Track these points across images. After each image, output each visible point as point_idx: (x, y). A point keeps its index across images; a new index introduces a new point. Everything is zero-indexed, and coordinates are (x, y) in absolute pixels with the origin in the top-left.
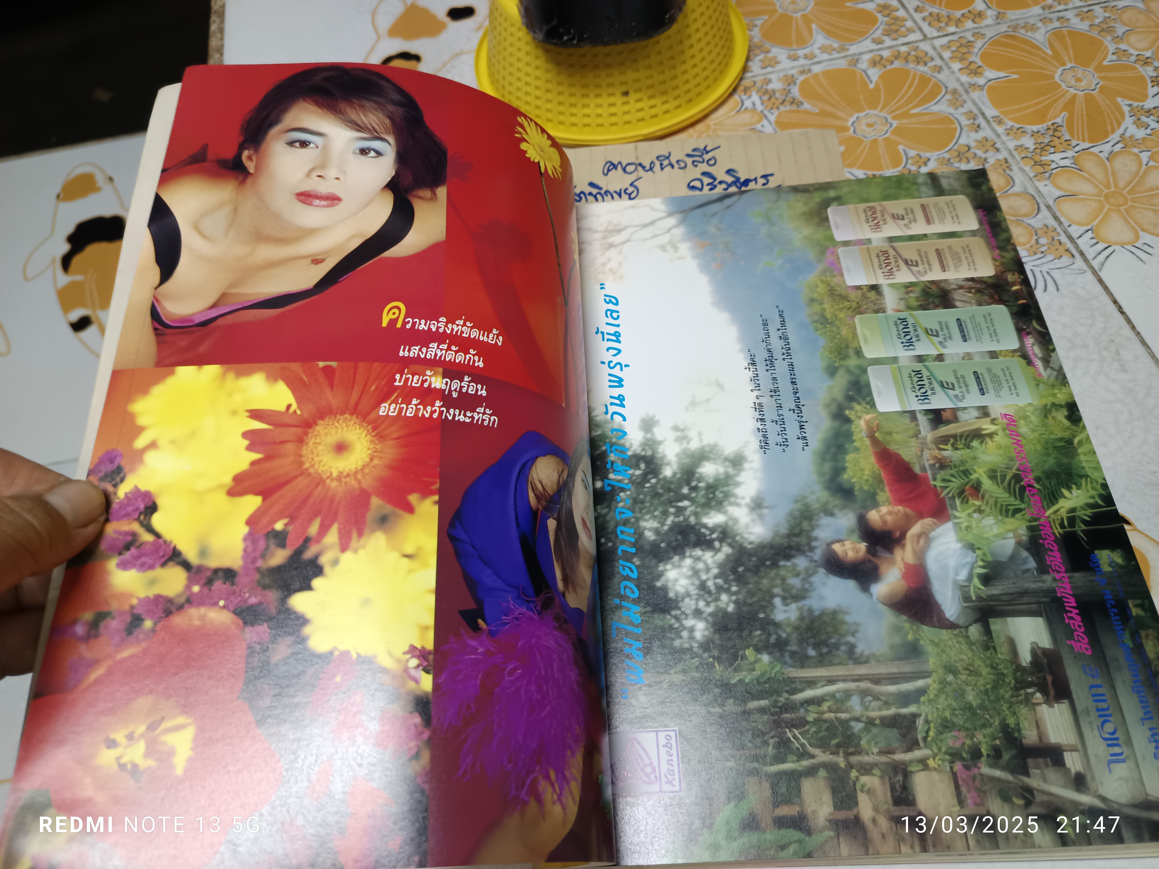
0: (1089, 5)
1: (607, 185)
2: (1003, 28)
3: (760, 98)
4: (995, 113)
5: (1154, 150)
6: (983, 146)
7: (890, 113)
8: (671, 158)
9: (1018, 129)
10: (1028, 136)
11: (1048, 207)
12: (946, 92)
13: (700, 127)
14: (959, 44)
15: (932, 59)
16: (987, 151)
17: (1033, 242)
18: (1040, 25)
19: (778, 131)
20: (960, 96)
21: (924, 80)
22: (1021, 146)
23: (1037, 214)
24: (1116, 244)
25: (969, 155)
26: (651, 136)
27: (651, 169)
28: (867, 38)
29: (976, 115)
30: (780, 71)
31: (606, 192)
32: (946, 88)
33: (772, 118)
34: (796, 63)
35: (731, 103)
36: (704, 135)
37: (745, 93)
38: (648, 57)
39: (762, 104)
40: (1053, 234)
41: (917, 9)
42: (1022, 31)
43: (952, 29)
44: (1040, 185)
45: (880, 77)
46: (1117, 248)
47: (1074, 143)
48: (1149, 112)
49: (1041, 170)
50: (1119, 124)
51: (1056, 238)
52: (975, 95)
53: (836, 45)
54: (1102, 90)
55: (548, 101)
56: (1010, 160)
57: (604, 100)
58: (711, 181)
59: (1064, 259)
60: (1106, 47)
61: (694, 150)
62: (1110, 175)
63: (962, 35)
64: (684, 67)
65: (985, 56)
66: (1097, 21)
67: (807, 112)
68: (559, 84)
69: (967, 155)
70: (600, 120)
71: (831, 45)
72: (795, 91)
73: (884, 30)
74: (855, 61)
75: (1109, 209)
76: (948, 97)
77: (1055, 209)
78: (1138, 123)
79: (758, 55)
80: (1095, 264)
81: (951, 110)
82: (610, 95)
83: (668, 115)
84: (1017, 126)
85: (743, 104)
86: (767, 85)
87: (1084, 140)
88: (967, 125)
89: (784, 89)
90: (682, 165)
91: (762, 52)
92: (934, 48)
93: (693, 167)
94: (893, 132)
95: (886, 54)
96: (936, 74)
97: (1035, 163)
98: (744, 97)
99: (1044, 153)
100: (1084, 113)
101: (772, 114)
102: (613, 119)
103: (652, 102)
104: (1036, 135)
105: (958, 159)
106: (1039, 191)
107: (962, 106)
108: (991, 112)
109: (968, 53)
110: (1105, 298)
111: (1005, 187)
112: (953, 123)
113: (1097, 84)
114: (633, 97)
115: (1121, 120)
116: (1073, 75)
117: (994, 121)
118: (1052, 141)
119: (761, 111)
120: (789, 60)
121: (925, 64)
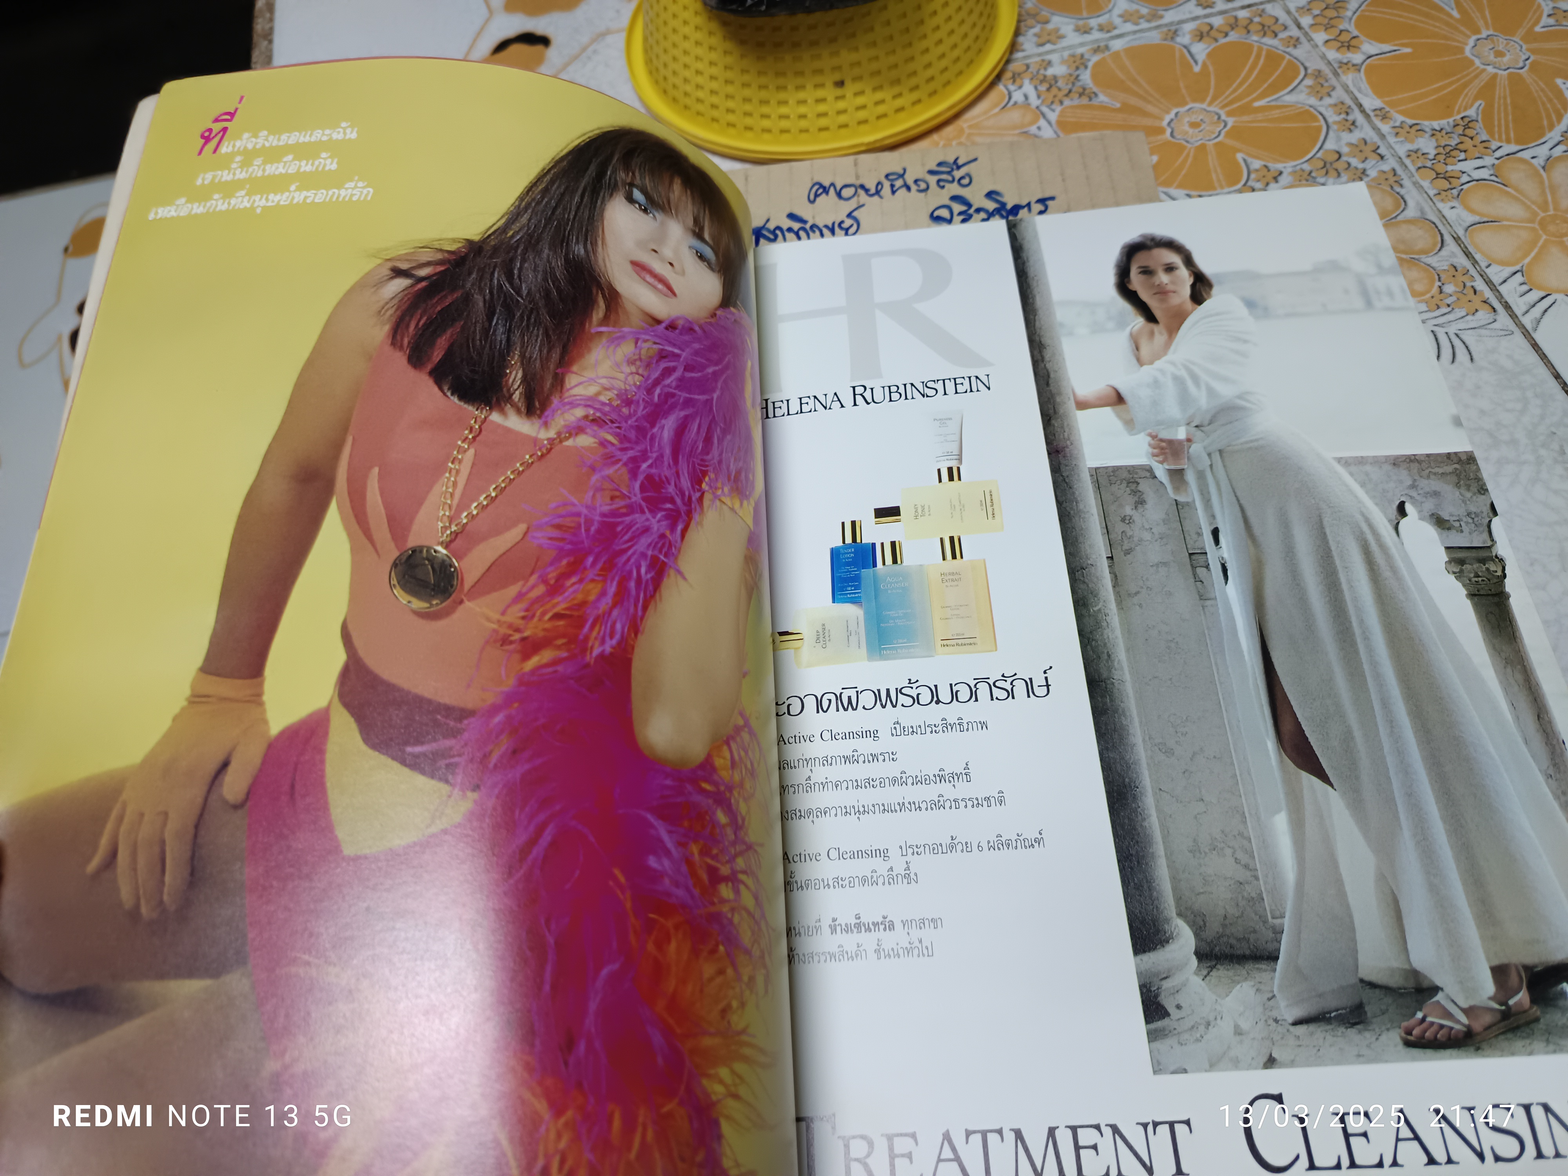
1: (814, 218)
3: (1036, 88)
4: (1378, 103)
6: (1361, 151)
7: (1223, 107)
8: (906, 176)
9: (1411, 126)
10: (1427, 135)
11: (1457, 239)
12: (1305, 76)
13: (949, 130)
14: (1324, 6)
15: (1286, 28)
16: (1366, 159)
17: (1435, 290)
19: (1061, 135)
20: (1327, 81)
21: (1273, 58)
22: (1416, 152)
23: (1440, 250)
24: (1558, 291)
25: (1340, 165)
26: (878, 145)
27: (878, 192)
29: (1349, 107)
30: (1064, 49)
31: (812, 227)
32: (1306, 69)
33: (1053, 116)
34: (1088, 38)
35: (993, 96)
36: (954, 143)
37: (1014, 82)
38: (872, 29)
39: (1039, 97)
40: (1465, 279)
44: (1444, 208)
45: (1209, 55)
46: (1559, 297)
47: (1494, 145)
49: (1445, 184)
50: (1560, 117)
51: (1469, 284)
52: (1348, 78)
53: (1144, 11)
54: (1534, 68)
55: (728, 97)
56: (1400, 171)
57: (809, 94)
58: (964, 208)
59: (1480, 314)
60: (1539, 6)
61: (940, 164)
62: (1548, 191)
64: (924, 44)
67: (1103, 108)
68: (744, 71)
69: (1336, 165)
70: (803, 124)
71: (1137, 11)
74: (1173, 33)
75: (1546, 240)
76: (1308, 82)
77: (1467, 241)
79: (1032, 27)
80: (1527, 321)
81: (1313, 101)
82: (817, 86)
83: (902, 115)
84: (1410, 122)
85: (1010, 98)
86: (1045, 69)
87: (1508, 141)
88: (1335, 123)
89: (1071, 75)
90: (923, 186)
91: (1038, 22)
92: (1288, 12)
93: (938, 189)
94: (1228, 134)
95: (1217, 21)
96: (1290, 50)
97: (1438, 175)
98: (1012, 88)
99: (1449, 160)
100: (1509, 101)
101: (1053, 110)
102: (823, 122)
103: (879, 96)
104: (1438, 134)
105: (1324, 171)
106: (1444, 216)
107: (1329, 95)
108: (1370, 102)
109: (1339, 17)
110: (1543, 372)
111: (1393, 212)
112: (1317, 120)
113: (1527, 59)
114: (850, 88)
115: (1562, 111)
116: (1491, 47)
117: (1376, 116)
118: (1462, 143)
119: (1037, 107)
120: (1077, 34)
121: (1275, 35)
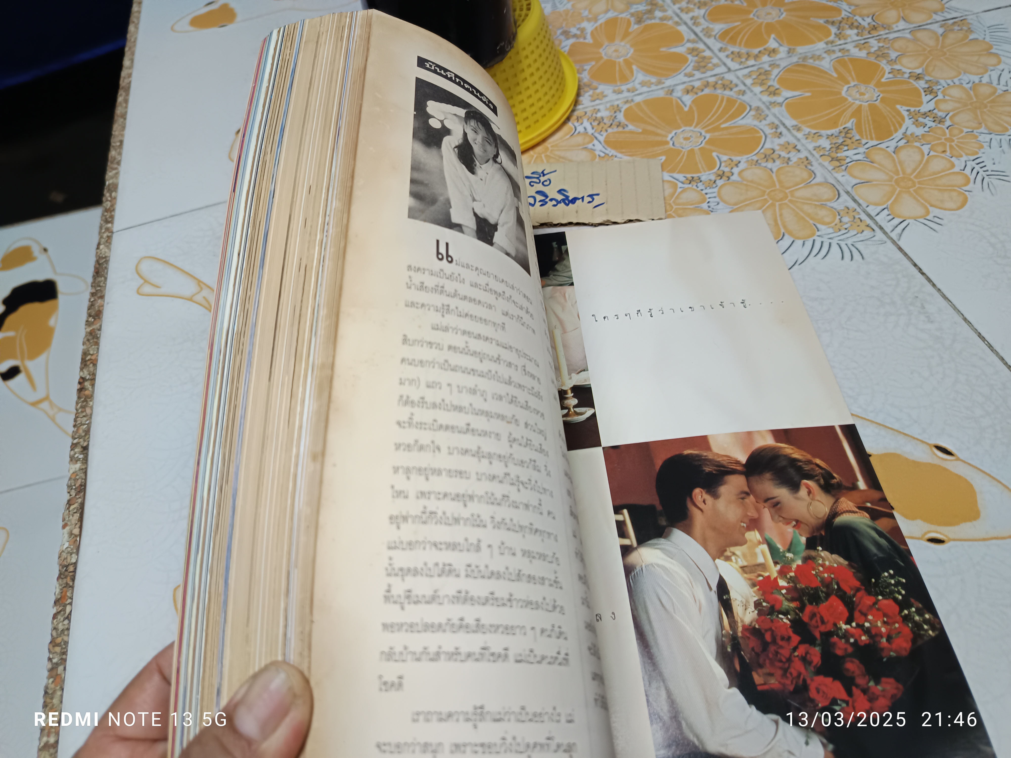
0: (865, 39)
2: (795, 59)
3: (591, 124)
4: (794, 122)
5: (933, 143)
6: (786, 148)
7: (703, 128)
9: (815, 134)
10: (824, 138)
11: (847, 193)
12: (750, 110)
13: (539, 149)
14: (758, 74)
15: (736, 85)
16: (789, 152)
17: (837, 221)
18: (825, 55)
19: (607, 148)
20: (763, 112)
21: (731, 102)
22: (819, 146)
23: (838, 199)
24: (910, 218)
25: (775, 156)
28: (680, 73)
29: (777, 125)
30: (607, 102)
32: (750, 106)
33: (602, 139)
34: (620, 96)
35: (565, 129)
36: (543, 156)
37: (578, 121)
39: (593, 128)
40: (854, 214)
41: (721, 50)
42: (811, 61)
43: (751, 62)
44: (839, 176)
45: (693, 101)
46: (911, 221)
47: (864, 141)
48: (925, 115)
49: (837, 164)
50: (901, 126)
51: (857, 217)
52: (776, 110)
54: (883, 100)
56: (810, 158)
59: (865, 233)
60: (883, 68)
62: (898, 165)
63: (760, 66)
64: (520, 97)
65: (782, 81)
66: (873, 50)
67: (631, 132)
69: (772, 156)
71: (649, 81)
73: (693, 66)
74: (671, 91)
75: (900, 191)
76: (752, 113)
77: (853, 193)
78: (917, 123)
79: (587, 92)
80: (894, 235)
81: (756, 123)
84: (814, 131)
85: (576, 130)
86: (596, 113)
87: (872, 139)
88: (770, 134)
89: (611, 116)
91: (591, 89)
92: (738, 78)
94: (707, 143)
95: (697, 84)
96: (741, 97)
97: (833, 159)
98: (576, 124)
99: (839, 151)
100: (870, 118)
101: (602, 135)
104: (831, 138)
105: (765, 159)
106: (838, 181)
107: (765, 119)
109: (766, 79)
111: (809, 180)
112: (758, 132)
113: (879, 96)
115: (902, 122)
116: (857, 90)
117: (794, 129)
118: (844, 141)
119: (592, 134)
120: (614, 94)
121: (731, 89)
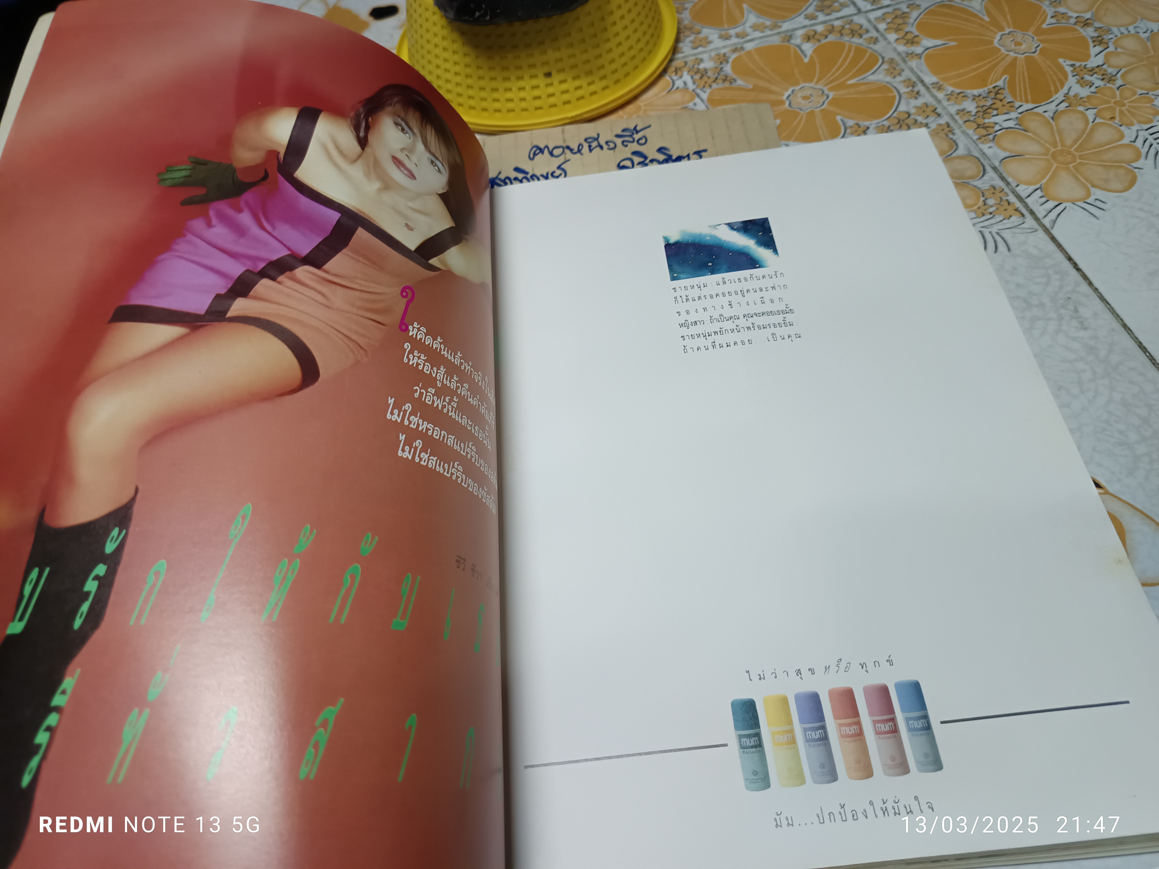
1: (533, 170)
3: (692, 77)
4: (934, 79)
5: (1099, 107)
6: (924, 112)
7: (826, 85)
8: (600, 139)
9: (958, 94)
10: (970, 100)
11: (994, 168)
12: (883, 63)
13: (630, 108)
14: (894, 16)
15: (867, 31)
16: (928, 116)
17: (981, 203)
19: (710, 107)
20: (898, 65)
21: (860, 52)
22: (963, 110)
23: (983, 176)
24: (1067, 201)
25: (910, 121)
26: (578, 119)
27: (579, 151)
28: (800, 15)
29: (914, 82)
30: (712, 50)
31: (532, 177)
32: (883, 58)
33: (705, 96)
34: (728, 42)
35: (661, 84)
36: (634, 116)
37: (676, 74)
38: (569, 34)
39: (694, 83)
40: (1001, 194)
42: (959, 1)
43: (886, 2)
44: (985, 147)
45: (815, 51)
46: (1068, 205)
47: (1017, 104)
48: (1092, 71)
49: (983, 132)
50: (1062, 85)
51: (1004, 198)
52: (913, 63)
53: (768, 23)
54: (1043, 52)
55: (469, 87)
56: (952, 124)
57: (528, 83)
58: (641, 160)
59: (1013, 219)
60: (1045, 11)
61: (624, 130)
62: (1056, 134)
63: (897, 7)
64: (609, 45)
65: (923, 26)
67: (740, 88)
68: (479, 68)
69: (907, 121)
70: (524, 105)
71: (763, 23)
72: (728, 69)
73: (817, 6)
74: (788, 37)
75: (1056, 167)
76: (885, 66)
77: (1001, 170)
78: (1082, 82)
79: (688, 36)
80: (1046, 222)
81: (888, 79)
82: (531, 77)
83: (594, 97)
84: (958, 91)
85: (674, 85)
86: (698, 64)
87: (1027, 102)
88: (905, 93)
89: (717, 68)
90: (612, 145)
91: (693, 33)
92: (869, 21)
93: (623, 147)
94: (830, 103)
95: (820, 28)
96: (872, 46)
97: (978, 126)
98: (675, 78)
99: (986, 115)
100: (1026, 75)
101: (705, 92)
102: (538, 103)
103: (577, 83)
104: (978, 99)
105: (899, 125)
106: (984, 154)
107: (900, 75)
108: (929, 79)
109: (904, 23)
110: (1060, 256)
111: (949, 151)
112: (892, 92)
113: (1038, 47)
114: (556, 78)
115: (1064, 80)
116: (1012, 39)
117: (934, 88)
118: (994, 104)
119: (693, 90)
120: (720, 40)
121: (861, 36)
